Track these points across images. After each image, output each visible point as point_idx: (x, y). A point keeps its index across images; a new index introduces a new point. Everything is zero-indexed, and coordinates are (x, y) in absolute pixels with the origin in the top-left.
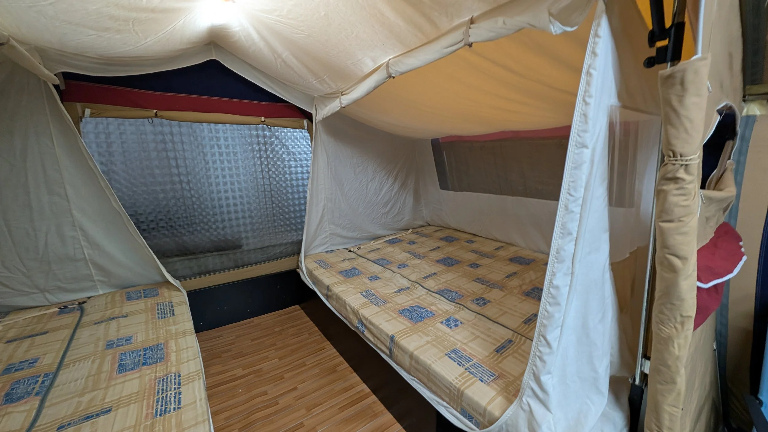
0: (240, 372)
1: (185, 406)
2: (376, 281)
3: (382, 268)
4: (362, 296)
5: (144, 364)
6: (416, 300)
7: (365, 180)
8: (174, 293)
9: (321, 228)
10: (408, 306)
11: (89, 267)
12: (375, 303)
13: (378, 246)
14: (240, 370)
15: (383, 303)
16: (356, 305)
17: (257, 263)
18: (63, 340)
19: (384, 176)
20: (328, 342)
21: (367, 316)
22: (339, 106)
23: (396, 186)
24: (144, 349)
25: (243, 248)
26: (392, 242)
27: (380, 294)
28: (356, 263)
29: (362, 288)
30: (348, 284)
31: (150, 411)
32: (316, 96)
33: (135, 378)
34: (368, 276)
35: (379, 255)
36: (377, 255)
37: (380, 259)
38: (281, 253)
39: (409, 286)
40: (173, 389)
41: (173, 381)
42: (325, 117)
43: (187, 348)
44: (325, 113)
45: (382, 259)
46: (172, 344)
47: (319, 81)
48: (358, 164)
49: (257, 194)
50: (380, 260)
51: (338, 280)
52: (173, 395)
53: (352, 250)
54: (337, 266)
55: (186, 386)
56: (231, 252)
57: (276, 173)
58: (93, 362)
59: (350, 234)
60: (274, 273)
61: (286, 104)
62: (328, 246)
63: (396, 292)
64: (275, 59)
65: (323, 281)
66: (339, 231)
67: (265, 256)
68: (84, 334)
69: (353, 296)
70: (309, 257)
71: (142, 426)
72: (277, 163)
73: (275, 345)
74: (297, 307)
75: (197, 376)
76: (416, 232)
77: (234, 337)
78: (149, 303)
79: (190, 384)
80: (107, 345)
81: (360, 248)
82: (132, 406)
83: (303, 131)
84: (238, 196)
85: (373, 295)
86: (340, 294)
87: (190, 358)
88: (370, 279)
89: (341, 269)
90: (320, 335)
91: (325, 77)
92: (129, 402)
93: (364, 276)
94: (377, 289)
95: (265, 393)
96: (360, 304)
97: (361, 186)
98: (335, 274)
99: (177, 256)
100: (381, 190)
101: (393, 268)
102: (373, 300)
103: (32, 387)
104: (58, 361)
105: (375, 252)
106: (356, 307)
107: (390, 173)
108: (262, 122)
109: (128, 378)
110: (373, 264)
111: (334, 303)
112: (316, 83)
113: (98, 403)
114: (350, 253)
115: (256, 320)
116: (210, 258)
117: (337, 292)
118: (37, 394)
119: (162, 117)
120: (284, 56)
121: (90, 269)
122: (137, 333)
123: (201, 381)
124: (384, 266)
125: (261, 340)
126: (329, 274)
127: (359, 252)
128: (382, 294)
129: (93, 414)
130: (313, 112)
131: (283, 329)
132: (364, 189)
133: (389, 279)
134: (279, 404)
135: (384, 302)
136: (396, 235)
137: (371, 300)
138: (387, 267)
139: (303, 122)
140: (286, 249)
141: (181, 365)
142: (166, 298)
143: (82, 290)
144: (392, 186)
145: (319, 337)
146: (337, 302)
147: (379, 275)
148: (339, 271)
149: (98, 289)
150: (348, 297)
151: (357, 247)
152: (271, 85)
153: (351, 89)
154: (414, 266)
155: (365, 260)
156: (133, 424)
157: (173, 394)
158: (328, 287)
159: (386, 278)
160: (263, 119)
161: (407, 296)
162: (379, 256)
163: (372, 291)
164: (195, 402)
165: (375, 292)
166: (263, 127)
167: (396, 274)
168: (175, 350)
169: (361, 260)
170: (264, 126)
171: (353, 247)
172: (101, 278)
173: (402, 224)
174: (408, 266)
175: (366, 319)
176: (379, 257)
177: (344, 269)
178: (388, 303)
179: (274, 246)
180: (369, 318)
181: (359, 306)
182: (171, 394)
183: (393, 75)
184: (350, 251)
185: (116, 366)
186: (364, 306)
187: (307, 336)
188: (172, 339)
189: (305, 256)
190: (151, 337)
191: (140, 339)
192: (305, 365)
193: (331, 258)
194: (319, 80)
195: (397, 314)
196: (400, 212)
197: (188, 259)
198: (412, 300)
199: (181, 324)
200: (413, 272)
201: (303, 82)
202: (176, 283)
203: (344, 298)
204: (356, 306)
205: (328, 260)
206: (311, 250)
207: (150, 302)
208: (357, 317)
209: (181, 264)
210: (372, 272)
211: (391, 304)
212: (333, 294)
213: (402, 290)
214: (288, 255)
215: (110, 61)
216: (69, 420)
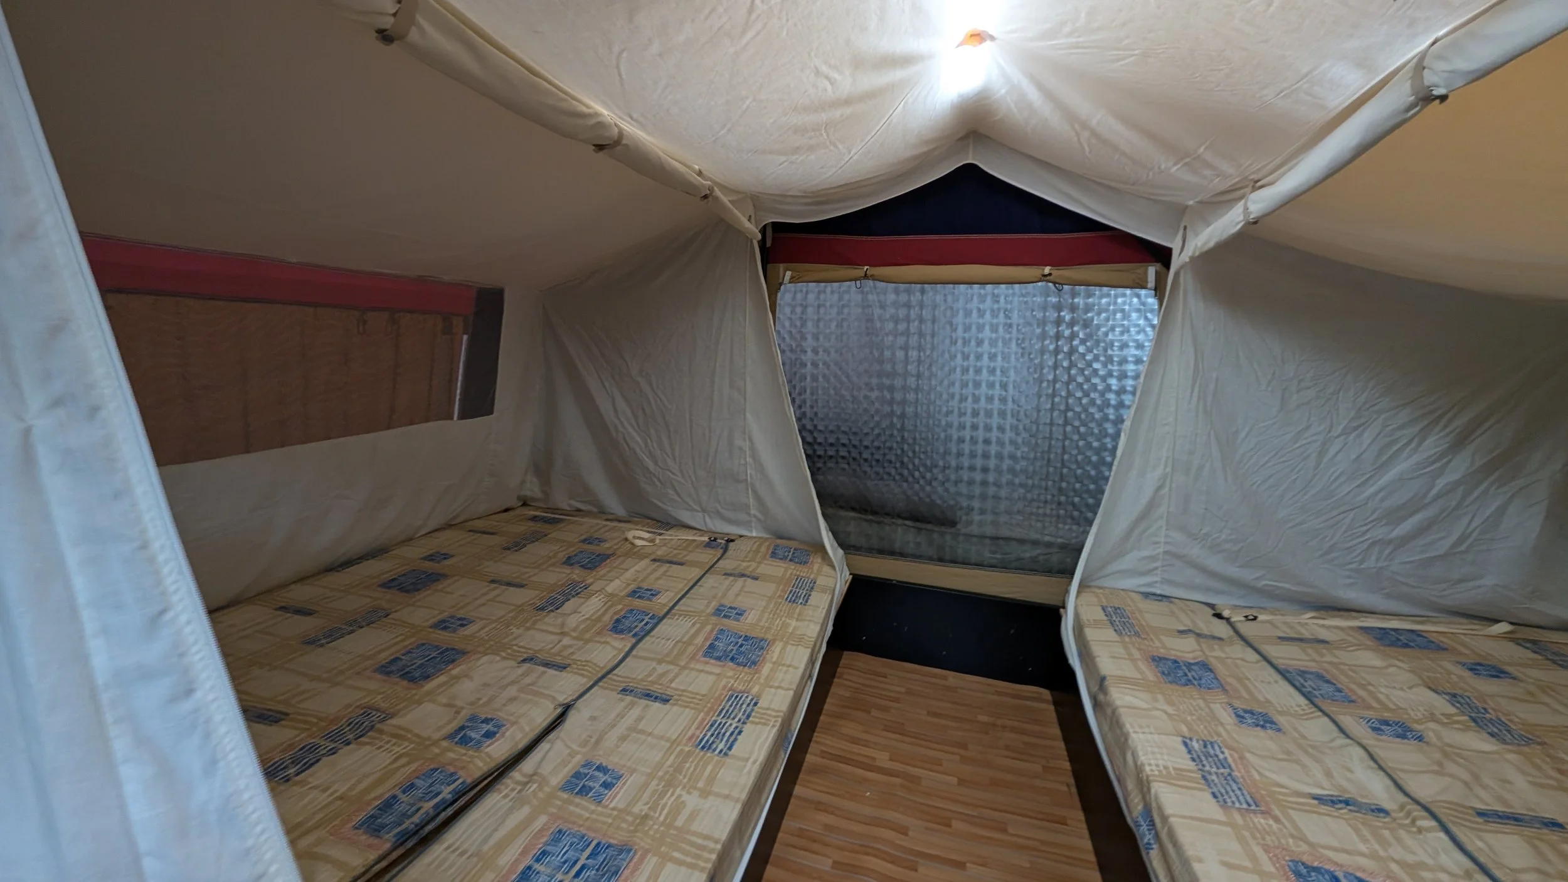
0: (882, 759)
1: (734, 757)
2: (1259, 728)
3: (1302, 701)
4: (1183, 748)
5: (732, 659)
6: (1394, 867)
7: (1321, 428)
8: (826, 569)
9: (1144, 532)
10: (1341, 866)
11: (748, 494)
12: (1215, 790)
13: (1324, 634)
14: (885, 756)
15: (1245, 806)
16: (1152, 762)
17: (979, 565)
18: (689, 581)
19: (1402, 427)
20: (1080, 815)
21: (1169, 811)
22: (1241, 222)
23: (1460, 466)
24: (746, 636)
25: (959, 526)
26: (1387, 639)
27: (1248, 772)
28: (1218, 653)
29: (1196, 727)
30: (1160, 697)
31: (698, 732)
32: (1191, 203)
33: (711, 673)
34: (1237, 704)
35: (1314, 661)
36: (1305, 657)
37: (1312, 673)
38: (1034, 560)
39: (1387, 805)
40: (736, 720)
41: (744, 706)
42: (1197, 254)
43: (789, 666)
44: (1199, 244)
45: (1320, 677)
46: (777, 648)
47: (1186, 164)
48: (1300, 381)
49: (1034, 428)
50: (1308, 676)
51: (1139, 676)
52: (732, 729)
53: (1226, 613)
54: (1156, 641)
55: (753, 726)
56: (936, 529)
57: (1085, 387)
58: (694, 624)
59: (1233, 571)
60: (1011, 599)
61: (1109, 233)
62: (1156, 582)
63: (1316, 797)
64: (1078, 134)
65: (1098, 659)
66: (1195, 551)
67: (998, 556)
68: (710, 581)
69: (1156, 737)
70: (1094, 592)
71: (679, 748)
72: (1091, 366)
73: (965, 747)
74: (1046, 693)
75: (774, 720)
76: (1534, 642)
77: (903, 690)
78: (789, 572)
79: (760, 726)
80: (718, 610)
81: (1255, 618)
82: (687, 710)
83: (1143, 292)
84: (995, 426)
85: (1223, 764)
86: (1122, 711)
87: (782, 685)
88: (1238, 716)
89: (1162, 652)
90: (1068, 785)
91: (1202, 149)
92: (687, 702)
93: (1223, 698)
94: (1248, 755)
95: (903, 831)
96: (1166, 768)
97: (1298, 445)
98: (1137, 655)
99: (853, 509)
100: (1384, 467)
101: (1347, 721)
102: (1214, 777)
103: (636, 624)
104: (671, 605)
105: (1304, 645)
106: (1147, 768)
107: (1441, 417)
108: (1045, 277)
109: (708, 668)
110: (1278, 677)
111: (1106, 728)
112: (1178, 169)
113: (665, 683)
114: (1216, 621)
115: (953, 678)
116: (900, 529)
117: (1118, 703)
118: (635, 635)
119: (874, 278)
120: (1094, 122)
121: (748, 497)
122: (752, 609)
123: (775, 730)
124: (1316, 700)
125: (944, 722)
126: (1122, 651)
127: (1247, 629)
128: (1257, 777)
129: (652, 693)
130: (1175, 245)
131: (994, 725)
132: (1309, 456)
133: (1313, 747)
134: (916, 870)
135: (1249, 805)
136: (1419, 623)
137: (1208, 777)
138: (1324, 708)
139: (1146, 273)
140: (1046, 557)
141: (767, 689)
142: (812, 572)
143: (737, 523)
144: (1434, 462)
145: (1065, 788)
146: (1110, 729)
147: (1281, 720)
148: (1155, 654)
149: (751, 527)
150: (1139, 730)
151: (1248, 612)
152: (1075, 193)
153: (1286, 168)
154: (1449, 749)
155: (1252, 656)
156: (674, 737)
157: (733, 726)
158: (1103, 679)
159: (1304, 737)
160: (1047, 270)
161: (1357, 831)
162: (1313, 664)
163: (1226, 751)
164: (747, 760)
165: (1234, 760)
166: (1048, 287)
167: (1348, 741)
168: (774, 659)
169: (1238, 650)
170: (1050, 284)
171: (1235, 607)
172: (758, 515)
173: (1463, 596)
174: (1420, 738)
175: (1165, 819)
176: (1312, 667)
177: (1173, 654)
178: (1263, 813)
179: (1022, 541)
180: (1172, 820)
181: (1160, 771)
182: (731, 725)
183: (1437, 92)
184: (1219, 616)
185: (708, 644)
186: (1175, 777)
187: (1038, 768)
188: (782, 640)
189: (1082, 587)
190: (762, 624)
191: (750, 618)
192: (1004, 831)
193: (1152, 615)
194: (1187, 160)
195: (1283, 867)
196: (1462, 552)
197: (866, 520)
198: (1374, 856)
199: (806, 623)
200: (1436, 768)
201: (1148, 175)
202: (835, 554)
203: (1128, 727)
204: (1150, 765)
205: (1138, 615)
206: (1104, 577)
207: (792, 569)
208: (1144, 798)
209: (854, 525)
210: (1262, 699)
211: (1271, 822)
212: (1109, 704)
213: (1347, 803)
214: (1049, 571)
215: (820, 197)
216: (635, 685)
